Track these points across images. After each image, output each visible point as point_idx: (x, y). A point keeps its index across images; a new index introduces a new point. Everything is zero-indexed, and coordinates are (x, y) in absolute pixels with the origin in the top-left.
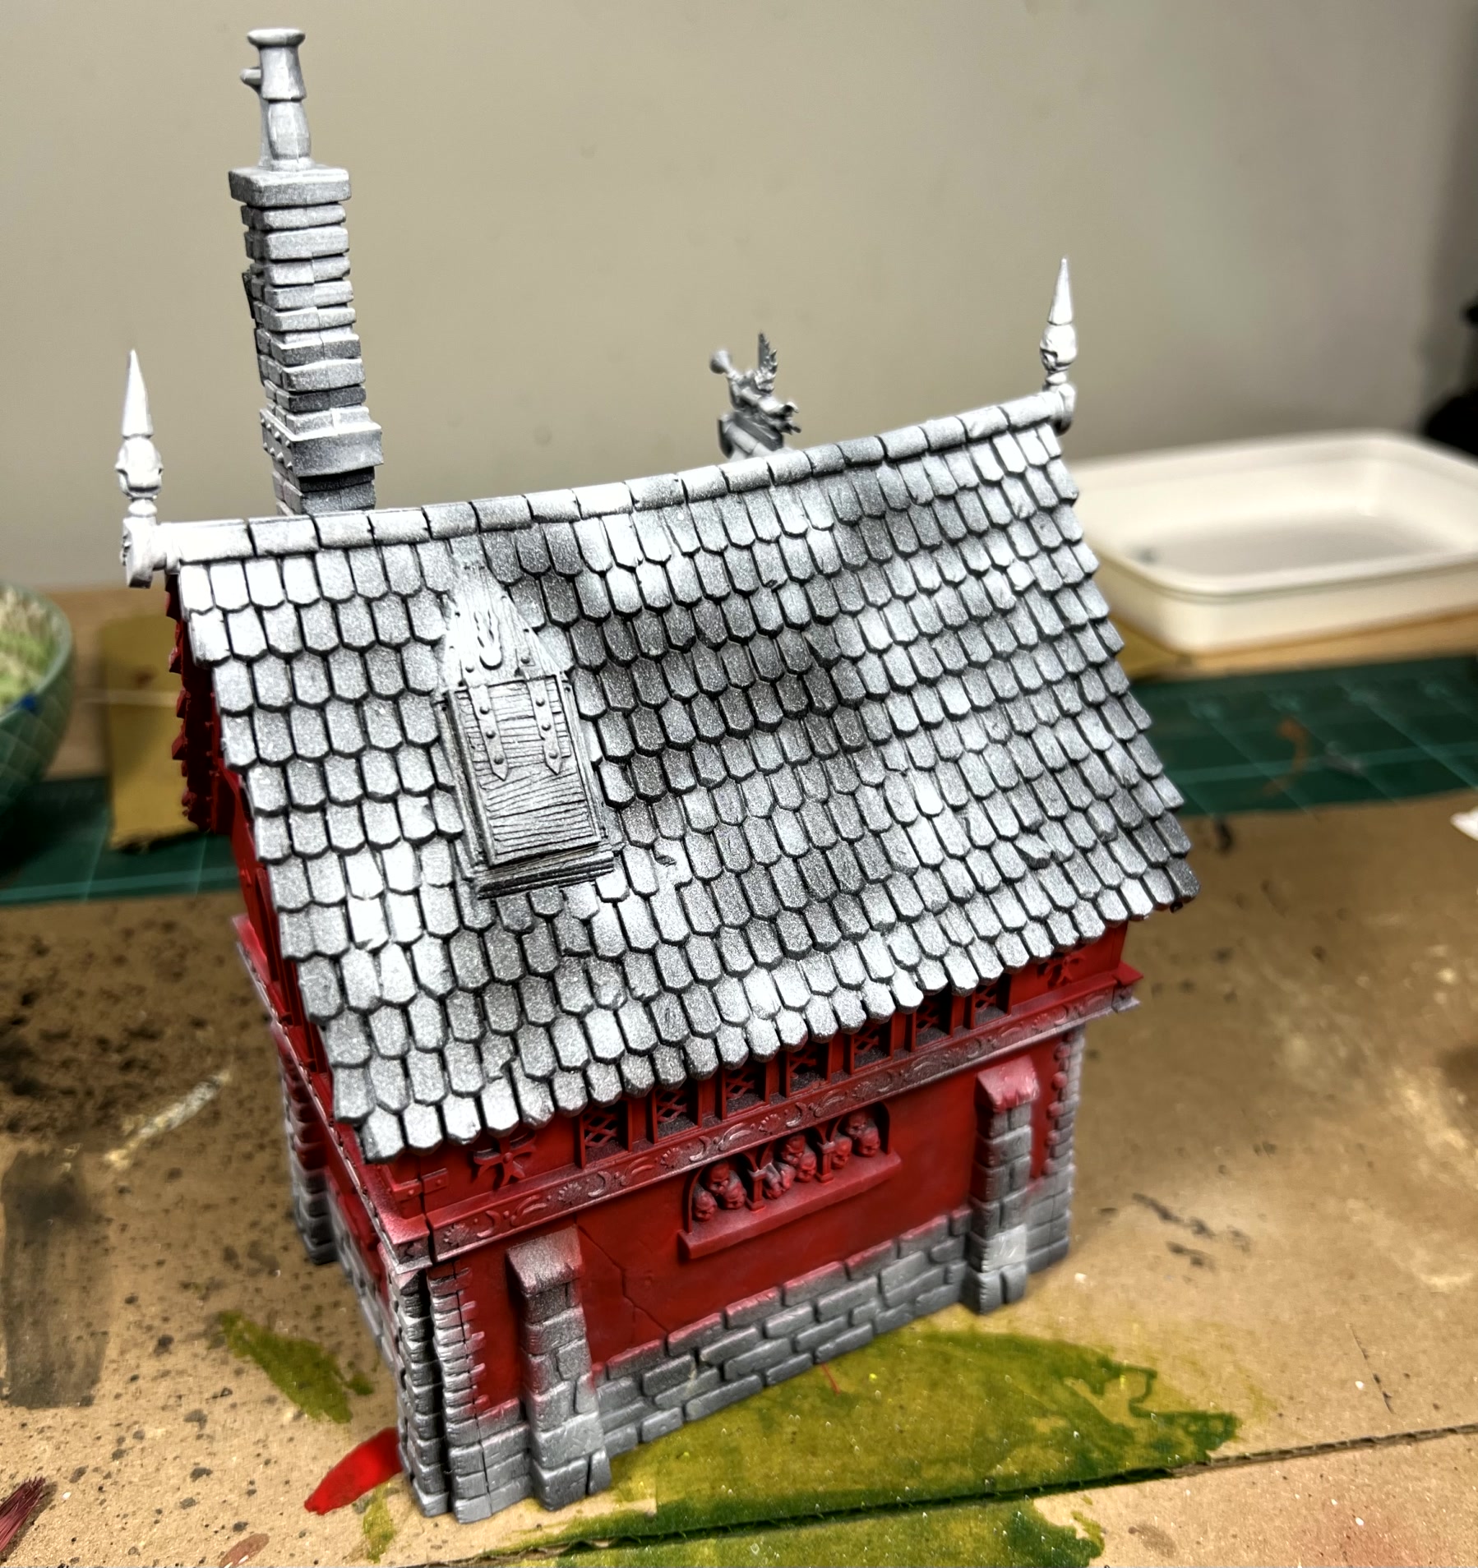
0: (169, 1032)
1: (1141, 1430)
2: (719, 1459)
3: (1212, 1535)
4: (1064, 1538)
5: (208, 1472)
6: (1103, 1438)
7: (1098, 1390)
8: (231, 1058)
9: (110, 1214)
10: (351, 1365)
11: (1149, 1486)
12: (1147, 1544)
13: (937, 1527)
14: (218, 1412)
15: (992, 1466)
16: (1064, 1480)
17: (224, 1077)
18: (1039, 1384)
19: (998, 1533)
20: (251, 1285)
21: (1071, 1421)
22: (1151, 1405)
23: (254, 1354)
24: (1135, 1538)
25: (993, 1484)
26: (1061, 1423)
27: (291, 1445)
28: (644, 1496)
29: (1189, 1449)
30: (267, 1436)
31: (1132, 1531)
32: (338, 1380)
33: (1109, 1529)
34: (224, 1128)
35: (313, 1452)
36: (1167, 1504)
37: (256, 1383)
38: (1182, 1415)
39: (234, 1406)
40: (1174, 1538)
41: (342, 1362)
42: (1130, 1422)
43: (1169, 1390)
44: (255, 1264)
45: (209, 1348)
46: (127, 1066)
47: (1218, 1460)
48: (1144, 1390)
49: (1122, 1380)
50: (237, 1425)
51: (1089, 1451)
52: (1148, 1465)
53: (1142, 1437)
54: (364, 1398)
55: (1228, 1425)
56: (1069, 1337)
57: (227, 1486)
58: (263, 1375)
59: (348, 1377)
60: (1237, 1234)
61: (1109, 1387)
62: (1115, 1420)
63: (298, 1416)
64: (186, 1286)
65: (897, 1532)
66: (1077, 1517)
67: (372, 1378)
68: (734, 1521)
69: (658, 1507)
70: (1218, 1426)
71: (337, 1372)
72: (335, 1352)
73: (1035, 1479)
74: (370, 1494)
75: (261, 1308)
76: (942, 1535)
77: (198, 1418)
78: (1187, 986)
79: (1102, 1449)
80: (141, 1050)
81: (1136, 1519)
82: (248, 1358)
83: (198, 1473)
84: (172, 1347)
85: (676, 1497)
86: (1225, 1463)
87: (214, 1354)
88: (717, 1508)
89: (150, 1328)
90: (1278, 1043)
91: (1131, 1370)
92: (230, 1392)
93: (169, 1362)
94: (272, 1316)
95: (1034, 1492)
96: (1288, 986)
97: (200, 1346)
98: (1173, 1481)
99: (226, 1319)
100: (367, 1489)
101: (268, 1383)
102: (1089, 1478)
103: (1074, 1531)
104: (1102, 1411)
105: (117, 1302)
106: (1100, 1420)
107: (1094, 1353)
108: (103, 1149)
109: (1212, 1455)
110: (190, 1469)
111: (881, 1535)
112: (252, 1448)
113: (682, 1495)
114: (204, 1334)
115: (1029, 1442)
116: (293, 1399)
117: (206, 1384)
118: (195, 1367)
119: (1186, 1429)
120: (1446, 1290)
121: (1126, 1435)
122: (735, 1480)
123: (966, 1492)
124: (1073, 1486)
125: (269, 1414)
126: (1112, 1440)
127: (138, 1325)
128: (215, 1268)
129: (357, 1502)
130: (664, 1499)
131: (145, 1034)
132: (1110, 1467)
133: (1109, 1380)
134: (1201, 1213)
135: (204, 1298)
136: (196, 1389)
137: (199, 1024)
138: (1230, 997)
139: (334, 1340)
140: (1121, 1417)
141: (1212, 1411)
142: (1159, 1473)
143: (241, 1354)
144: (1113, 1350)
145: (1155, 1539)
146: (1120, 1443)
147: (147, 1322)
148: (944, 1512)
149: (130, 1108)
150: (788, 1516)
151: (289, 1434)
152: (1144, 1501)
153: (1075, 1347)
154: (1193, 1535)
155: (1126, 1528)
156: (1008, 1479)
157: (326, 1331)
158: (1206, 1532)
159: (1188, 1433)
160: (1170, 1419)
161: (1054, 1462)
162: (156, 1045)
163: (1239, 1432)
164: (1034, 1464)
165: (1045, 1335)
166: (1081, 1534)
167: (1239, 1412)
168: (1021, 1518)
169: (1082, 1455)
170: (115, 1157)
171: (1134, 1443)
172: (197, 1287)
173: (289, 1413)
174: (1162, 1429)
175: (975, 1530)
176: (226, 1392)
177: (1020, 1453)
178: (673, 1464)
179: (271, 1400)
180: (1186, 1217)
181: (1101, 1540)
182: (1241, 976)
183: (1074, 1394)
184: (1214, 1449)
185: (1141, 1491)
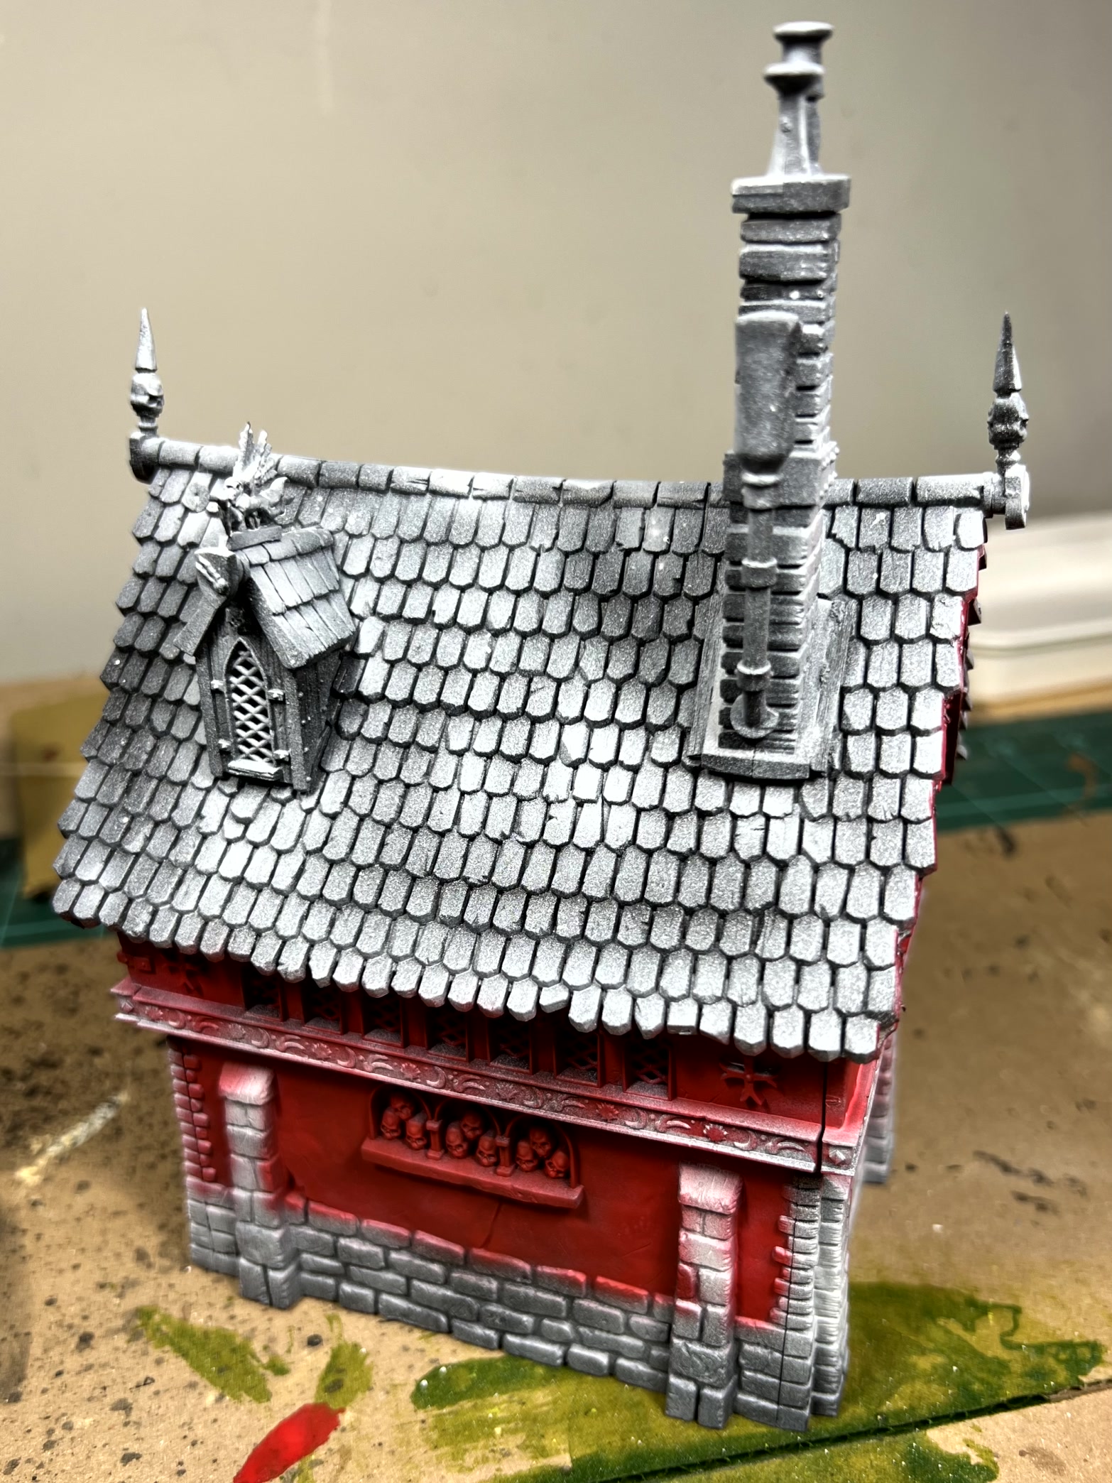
0: (69, 1060)
1: (1016, 1362)
2: (625, 1413)
3: (1097, 1452)
4: (960, 1464)
5: (137, 1456)
6: (982, 1370)
7: (970, 1328)
8: (129, 1080)
9: (25, 1225)
10: (266, 1348)
11: (1031, 1411)
12: (1037, 1465)
13: (840, 1462)
14: (143, 1399)
15: (881, 1403)
16: (951, 1411)
17: (123, 1098)
18: (914, 1325)
19: (897, 1464)
20: (164, 1281)
21: (949, 1357)
22: (1018, 1338)
23: (172, 1344)
24: (1026, 1459)
25: (886, 1419)
26: (940, 1360)
27: (216, 1426)
28: (558, 1452)
29: (1062, 1375)
30: (192, 1419)
31: (1022, 1454)
32: (255, 1363)
33: (1000, 1453)
34: (127, 1142)
35: (237, 1431)
36: (1051, 1427)
37: (176, 1369)
38: (1050, 1345)
39: (157, 1393)
40: (1063, 1457)
41: (257, 1346)
42: (1004, 1354)
43: (1035, 1324)
44: (166, 1263)
45: (129, 1341)
46: (32, 1093)
47: (1090, 1384)
48: (1011, 1325)
49: (990, 1316)
50: (161, 1411)
51: (970, 1383)
52: (1026, 1393)
53: (1016, 1367)
54: (280, 1378)
55: (1095, 1352)
56: (936, 1281)
57: (157, 1468)
58: (183, 1363)
59: (265, 1360)
60: (1073, 1181)
61: (979, 1323)
62: (990, 1354)
63: (220, 1398)
64: (102, 1286)
65: (803, 1468)
66: (969, 1444)
67: (288, 1359)
68: (647, 1470)
69: (573, 1461)
70: (1085, 1353)
71: (254, 1356)
72: (249, 1338)
73: (924, 1413)
74: (296, 1466)
75: (175, 1302)
76: (846, 1470)
77: (123, 1406)
78: (993, 970)
79: (982, 1381)
80: (43, 1078)
81: (1024, 1443)
82: (167, 1348)
83: (128, 1458)
84: (93, 1343)
85: (588, 1451)
86: (1097, 1386)
87: (134, 1347)
88: (630, 1457)
89: (70, 1327)
90: (1081, 1014)
91: (997, 1307)
92: (153, 1381)
93: (90, 1356)
94: (186, 1308)
95: (924, 1424)
96: (1083, 964)
97: (120, 1340)
98: (1053, 1405)
99: (144, 1314)
100: (292, 1463)
101: (188, 1369)
102: (973, 1408)
103: (968, 1457)
104: (976, 1346)
105: (37, 1306)
106: (975, 1354)
107: (960, 1294)
108: (13, 1167)
109: (1084, 1379)
110: (120, 1454)
111: (788, 1473)
112: (179, 1431)
113: (594, 1448)
114: (123, 1329)
115: (913, 1379)
116: (213, 1383)
117: (127, 1374)
118: (117, 1359)
119: (1056, 1357)
121: (1002, 1367)
122: (644, 1431)
123: (861, 1429)
124: (960, 1417)
125: (192, 1398)
126: (989, 1371)
127: (60, 1324)
128: (129, 1268)
129: (284, 1475)
130: (578, 1453)
131: (47, 1063)
132: (992, 1396)
133: (978, 1317)
134: (1038, 1164)
135: (121, 1296)
136: (119, 1380)
137: (96, 1052)
138: (1033, 977)
139: (247, 1327)
140: (995, 1350)
141: (1077, 1340)
142: (1038, 1399)
143: (161, 1344)
144: (977, 1290)
145: (1046, 1460)
146: (998, 1374)
147: (68, 1321)
148: (844, 1447)
149: (36, 1130)
150: (697, 1461)
151: (213, 1416)
152: (1029, 1426)
153: (941, 1290)
154: (1079, 1453)
155: (1016, 1452)
156: (898, 1413)
157: (240, 1318)
158: (1091, 1450)
159: (1059, 1361)
160: (1040, 1349)
161: (939, 1396)
162: (57, 1072)
163: (1106, 1357)
164: (920, 1398)
165: (914, 1281)
166: (975, 1459)
167: (1103, 1339)
168: (917, 1448)
169: (964, 1388)
170: (27, 1175)
171: (1010, 1373)
172: (112, 1286)
173: (211, 1396)
174: (1034, 1359)
175: (875, 1462)
176: (148, 1381)
177: (906, 1389)
178: (582, 1420)
179: (193, 1386)
180: (1025, 1168)
181: (995, 1464)
182: (1040, 959)
183: (948, 1332)
184: (1085, 1374)
185: (1024, 1416)
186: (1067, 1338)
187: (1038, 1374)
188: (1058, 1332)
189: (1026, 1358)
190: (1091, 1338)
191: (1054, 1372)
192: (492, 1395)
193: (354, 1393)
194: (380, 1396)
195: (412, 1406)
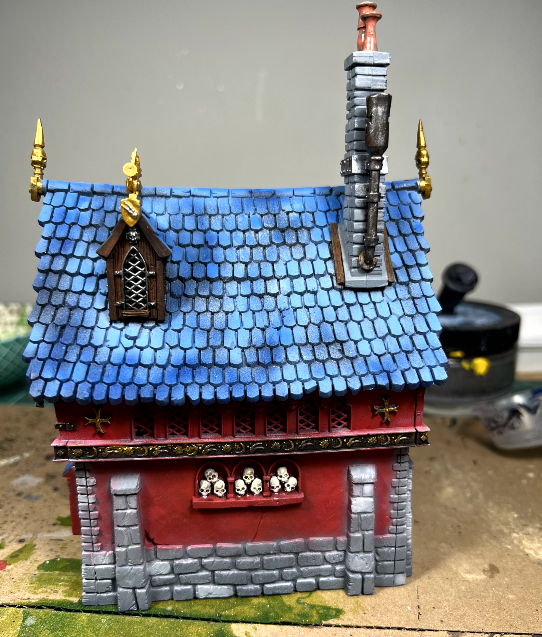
0: (19, 440)
1: (297, 609)
6: (279, 608)
8: (34, 449)
13: (184, 626)
15: (224, 610)
16: (252, 620)
17: (27, 455)
19: (209, 634)
21: (269, 601)
22: (307, 601)
25: (220, 616)
26: (264, 601)
28: (76, 597)
29: (315, 619)
38: (319, 606)
42: (294, 605)
43: (320, 597)
48: (308, 595)
51: (270, 612)
53: (296, 611)
55: (338, 613)
62: (289, 604)
65: (166, 625)
66: (246, 634)
70: (333, 613)
73: (239, 618)
76: (184, 630)
79: (276, 613)
86: (328, 626)
90: (440, 489)
95: (236, 622)
98: (299, 628)
102: (263, 621)
106: (282, 603)
109: (324, 622)
111: (159, 625)
115: (246, 605)
120: (471, 580)
121: (290, 609)
123: (206, 617)
126: (282, 610)
131: (11, 440)
132: (275, 619)
137: (30, 439)
138: (426, 472)
140: (292, 603)
141: (333, 607)
142: (295, 624)
146: (284, 611)
148: (190, 622)
152: (280, 632)
156: (227, 616)
159: (318, 612)
160: (313, 607)
161: (252, 614)
162: (12, 444)
163: (341, 616)
164: (242, 613)
167: (346, 609)
168: (223, 630)
169: (266, 614)
171: (291, 612)
175: (199, 631)
177: (239, 608)
182: (437, 466)
184: (326, 620)
185: (281, 629)
186: (329, 605)
187: (304, 615)
188: (327, 602)
189: (304, 608)
190: (341, 608)
191: (312, 616)
192: (69, 572)
193: (19, 560)
194: (28, 563)
195: (36, 568)
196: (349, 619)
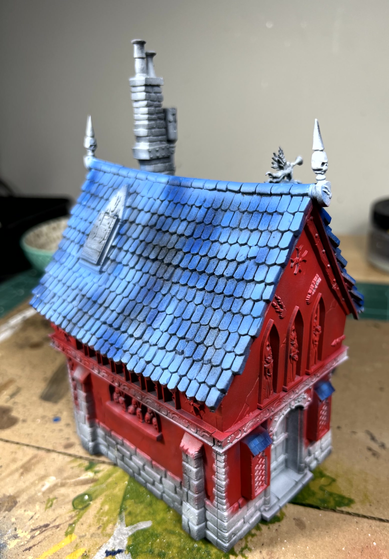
1: (320, 494)
12: (297, 524)
22: (328, 488)
24: (294, 521)
29: (332, 504)
33: (288, 516)
36: (311, 516)
38: (335, 494)
40: (307, 525)
42: (317, 491)
43: (337, 486)
48: (328, 484)
49: (323, 479)
53: (318, 496)
55: (350, 502)
61: (318, 479)
62: (313, 489)
70: (346, 501)
81: (298, 516)
86: (341, 512)
91: (328, 477)
98: (319, 511)
109: (338, 508)
119: (335, 499)
121: (314, 494)
126: (307, 494)
134: (386, 442)
141: (347, 497)
142: (318, 508)
145: (300, 524)
146: (310, 495)
152: (304, 513)
155: (293, 517)
160: (331, 494)
163: (352, 505)
167: (356, 500)
171: (315, 497)
180: (380, 441)
181: (283, 518)
185: (306, 510)
186: (344, 495)
187: (324, 501)
188: (342, 492)
189: (324, 495)
190: (353, 498)
191: (330, 502)
196: (357, 509)
